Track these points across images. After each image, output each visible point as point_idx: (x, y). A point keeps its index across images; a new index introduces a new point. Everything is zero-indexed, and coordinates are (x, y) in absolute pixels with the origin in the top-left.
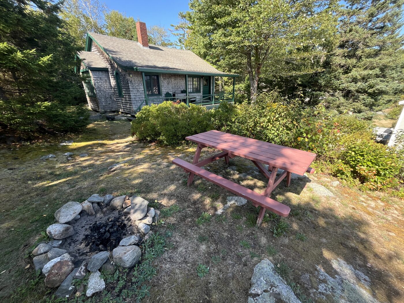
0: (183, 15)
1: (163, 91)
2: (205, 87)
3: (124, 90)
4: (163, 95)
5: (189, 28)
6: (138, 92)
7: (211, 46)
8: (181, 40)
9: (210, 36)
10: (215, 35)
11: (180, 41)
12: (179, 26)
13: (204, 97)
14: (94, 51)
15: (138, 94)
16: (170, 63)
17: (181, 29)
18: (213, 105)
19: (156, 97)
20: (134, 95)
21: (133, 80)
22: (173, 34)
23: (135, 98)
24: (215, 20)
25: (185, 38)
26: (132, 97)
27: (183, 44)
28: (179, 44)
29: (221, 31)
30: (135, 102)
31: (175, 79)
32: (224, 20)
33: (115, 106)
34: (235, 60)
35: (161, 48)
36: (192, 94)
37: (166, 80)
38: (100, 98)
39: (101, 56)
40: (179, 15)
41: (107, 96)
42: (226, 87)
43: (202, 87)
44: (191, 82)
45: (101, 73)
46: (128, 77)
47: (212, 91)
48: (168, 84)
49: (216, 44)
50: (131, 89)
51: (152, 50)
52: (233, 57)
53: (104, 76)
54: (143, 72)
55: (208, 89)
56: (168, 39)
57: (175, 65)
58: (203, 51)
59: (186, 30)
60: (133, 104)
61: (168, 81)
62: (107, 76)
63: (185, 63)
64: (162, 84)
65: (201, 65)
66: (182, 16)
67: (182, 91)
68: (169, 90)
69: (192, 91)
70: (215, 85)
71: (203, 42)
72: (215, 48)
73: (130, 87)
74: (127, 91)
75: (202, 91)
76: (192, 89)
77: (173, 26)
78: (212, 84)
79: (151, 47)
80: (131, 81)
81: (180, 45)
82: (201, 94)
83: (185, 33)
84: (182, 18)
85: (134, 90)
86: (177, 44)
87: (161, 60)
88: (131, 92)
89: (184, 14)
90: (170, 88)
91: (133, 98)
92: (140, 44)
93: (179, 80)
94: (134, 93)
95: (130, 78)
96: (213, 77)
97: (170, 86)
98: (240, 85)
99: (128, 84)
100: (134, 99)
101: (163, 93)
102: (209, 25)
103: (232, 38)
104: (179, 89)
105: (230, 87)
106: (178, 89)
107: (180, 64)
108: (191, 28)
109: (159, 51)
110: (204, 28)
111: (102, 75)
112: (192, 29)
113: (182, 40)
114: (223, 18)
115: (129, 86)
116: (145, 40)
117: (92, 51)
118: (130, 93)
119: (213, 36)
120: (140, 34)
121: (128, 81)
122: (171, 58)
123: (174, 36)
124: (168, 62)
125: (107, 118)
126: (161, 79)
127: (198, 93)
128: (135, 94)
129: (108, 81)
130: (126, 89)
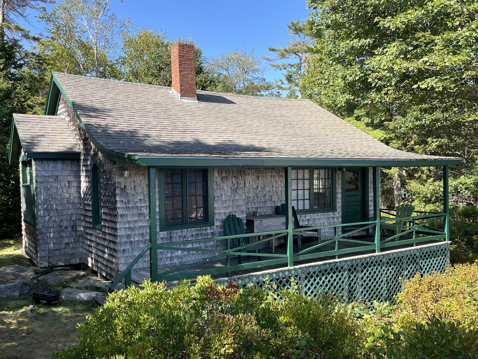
0: (297, 27)
1: (217, 211)
2: (349, 193)
3: (106, 211)
4: (217, 223)
5: (311, 50)
6: (142, 218)
7: (367, 87)
8: (291, 76)
9: (362, 63)
10: (378, 58)
11: (289, 79)
12: (287, 48)
13: (344, 230)
14: (61, 114)
15: (140, 224)
16: (246, 136)
17: (294, 55)
18: (377, 254)
19: (193, 231)
20: (127, 226)
21: (130, 186)
22: (274, 66)
23: (129, 236)
24: (377, 23)
25: (302, 71)
26: (120, 233)
27: (297, 85)
28: (287, 85)
29: (393, 48)
30: (128, 247)
31: (258, 177)
32: (403, 19)
33: (81, 250)
34: (438, 114)
35: (228, 98)
36: (308, 216)
37: (230, 182)
38: (44, 231)
39: (72, 123)
40: (290, 28)
41: (65, 224)
42: (413, 185)
43: (339, 196)
44: (307, 182)
45: (59, 165)
46: (117, 179)
47: (371, 204)
48: (235, 191)
49: (380, 79)
50: (120, 212)
51: (203, 104)
52: (432, 110)
53: (66, 173)
54: (153, 167)
55: (359, 198)
56: (261, 76)
57: (261, 140)
58: (342, 99)
59: (304, 56)
60: (119, 255)
61: (235, 182)
62: (75, 172)
63: (291, 131)
64: (217, 193)
65: (338, 135)
66: (296, 30)
67: (277, 208)
68: (235, 209)
69: (307, 207)
70: (379, 179)
71: (344, 78)
72: (379, 89)
73: (119, 205)
74: (111, 215)
75: (339, 204)
76: (307, 202)
77: (273, 50)
78: (371, 185)
79: (201, 98)
80: (124, 189)
81: (290, 88)
82: (338, 213)
83: (302, 61)
84: (297, 34)
85: (130, 213)
86: (283, 86)
87: (224, 128)
88: (119, 219)
89: (300, 25)
90: (241, 202)
91: (123, 236)
92: (174, 92)
93: (269, 177)
94: (129, 222)
95: (121, 180)
96: (374, 169)
97: (240, 198)
98: (459, 181)
99: (115, 196)
100: (124, 240)
101: (217, 217)
102: (358, 36)
103: (433, 58)
104: (268, 204)
105: (427, 185)
106: (265, 202)
107: (274, 135)
108: (315, 49)
109: (223, 105)
110: (344, 45)
111: (62, 169)
112: (318, 52)
113: (295, 77)
114: (402, 15)
115: (116, 201)
116: (188, 83)
117: (59, 112)
118: (115, 223)
119: (372, 62)
120: (178, 70)
121: (115, 190)
122: (252, 120)
123: (276, 70)
124: (243, 132)
125: (34, 299)
126: (215, 178)
127: (328, 211)
128: (132, 225)
129: (75, 184)
130: (110, 209)
